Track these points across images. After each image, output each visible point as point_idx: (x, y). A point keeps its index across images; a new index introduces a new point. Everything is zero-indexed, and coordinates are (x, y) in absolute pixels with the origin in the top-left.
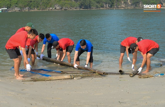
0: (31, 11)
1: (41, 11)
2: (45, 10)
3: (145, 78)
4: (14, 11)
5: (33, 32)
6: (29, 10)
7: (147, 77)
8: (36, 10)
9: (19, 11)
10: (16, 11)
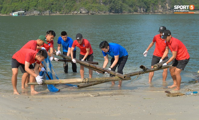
0: (52, 15)
1: (64, 15)
2: (68, 14)
3: (174, 96)
4: (33, 15)
5: (41, 53)
6: (49, 14)
7: (177, 95)
8: (58, 14)
9: (39, 14)
10: (34, 14)
